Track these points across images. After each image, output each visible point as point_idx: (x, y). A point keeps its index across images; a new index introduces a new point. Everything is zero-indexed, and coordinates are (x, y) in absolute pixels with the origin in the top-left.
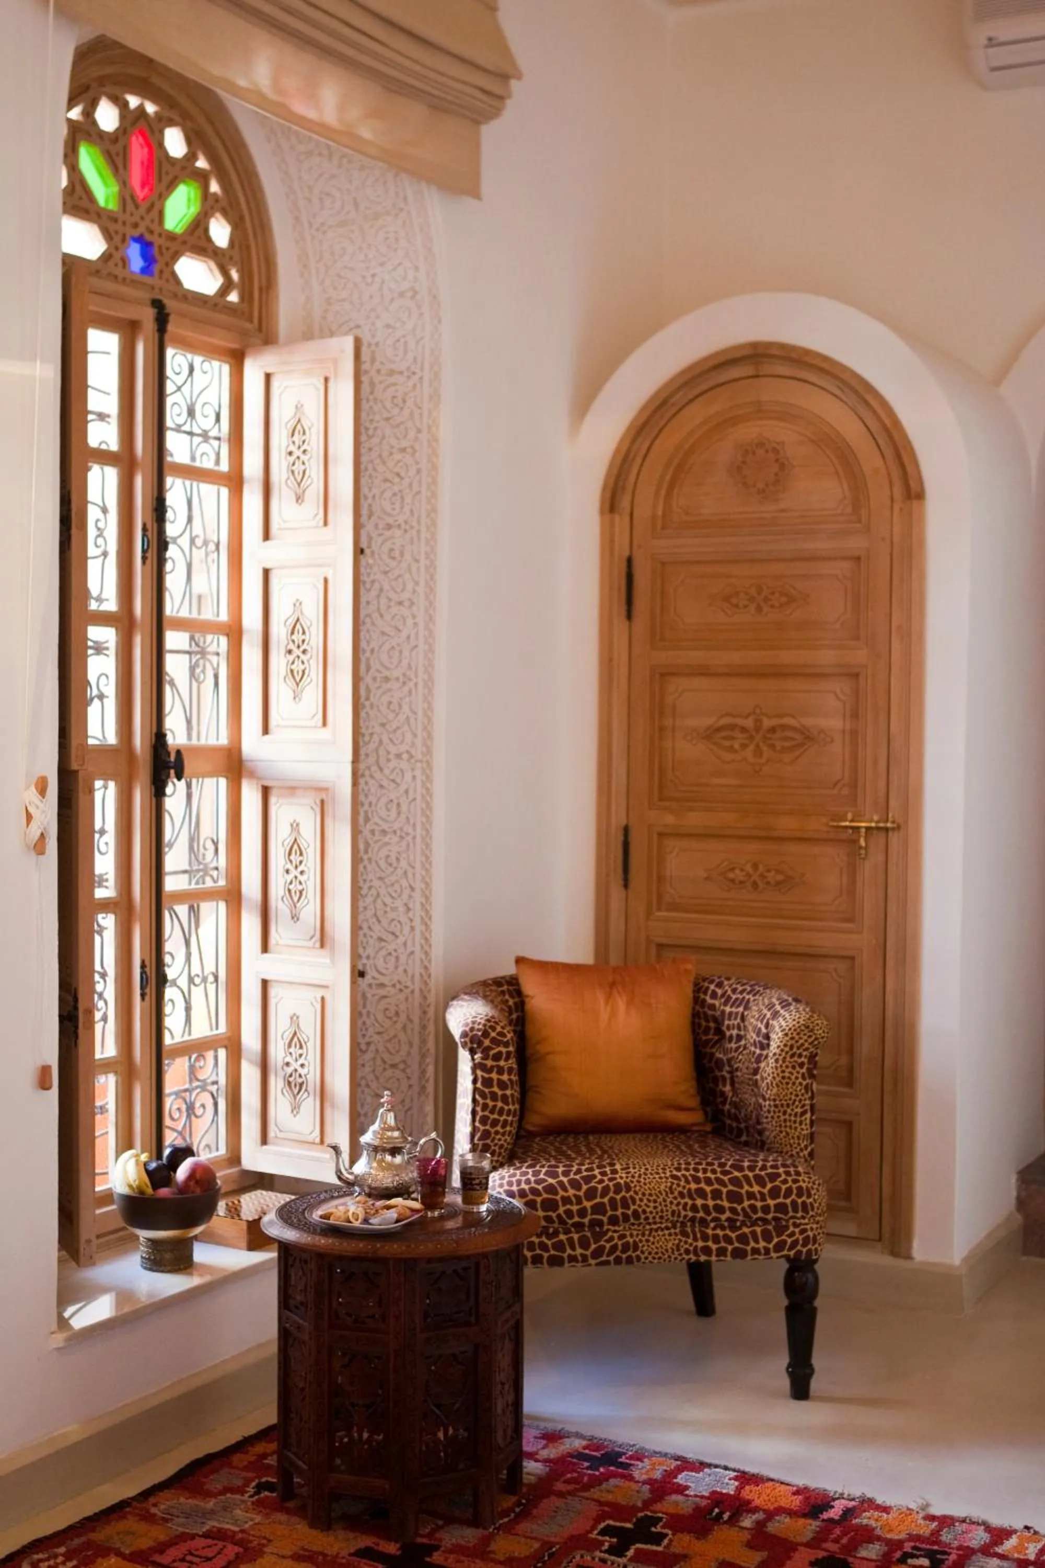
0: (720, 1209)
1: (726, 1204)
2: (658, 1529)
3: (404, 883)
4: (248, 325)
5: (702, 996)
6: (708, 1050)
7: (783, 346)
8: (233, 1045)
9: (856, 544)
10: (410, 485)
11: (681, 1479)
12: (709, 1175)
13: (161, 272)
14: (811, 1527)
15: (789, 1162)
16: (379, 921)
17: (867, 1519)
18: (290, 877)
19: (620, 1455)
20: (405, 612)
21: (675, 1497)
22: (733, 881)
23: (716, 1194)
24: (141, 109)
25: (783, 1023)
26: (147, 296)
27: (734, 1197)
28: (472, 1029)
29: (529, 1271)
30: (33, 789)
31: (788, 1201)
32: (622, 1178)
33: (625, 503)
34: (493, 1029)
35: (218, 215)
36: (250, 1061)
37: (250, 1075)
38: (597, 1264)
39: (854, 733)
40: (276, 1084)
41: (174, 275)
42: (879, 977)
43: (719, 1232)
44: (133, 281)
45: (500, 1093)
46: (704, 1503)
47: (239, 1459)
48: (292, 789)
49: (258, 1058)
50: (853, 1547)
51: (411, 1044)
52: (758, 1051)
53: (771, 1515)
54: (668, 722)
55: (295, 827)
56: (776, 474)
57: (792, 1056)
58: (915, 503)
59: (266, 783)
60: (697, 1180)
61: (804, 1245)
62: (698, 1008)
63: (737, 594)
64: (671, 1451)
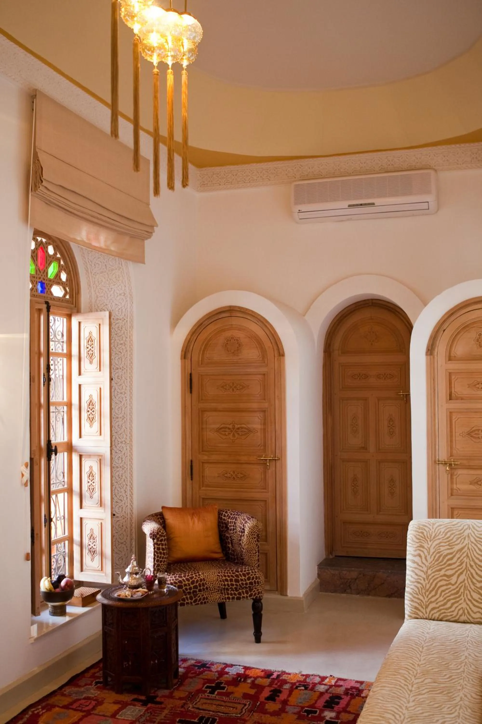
0: (232, 585)
1: (234, 583)
2: (223, 685)
3: (124, 483)
4: (72, 306)
5: (221, 516)
6: (223, 533)
7: (239, 307)
8: (71, 540)
9: (263, 370)
10: (124, 355)
11: (227, 670)
12: (229, 574)
13: (47, 292)
14: (268, 681)
15: (252, 568)
16: (116, 496)
17: (284, 677)
18: (89, 484)
19: (207, 664)
20: (123, 396)
21: (226, 676)
22: (226, 477)
23: (231, 580)
24: (41, 241)
25: (249, 525)
26: (43, 301)
27: (237, 581)
28: (153, 532)
29: (179, 608)
30: (24, 466)
31: (253, 581)
32: (202, 577)
33: (189, 356)
34: (160, 531)
35: (63, 272)
36: (76, 544)
37: (76, 549)
38: (195, 605)
39: (264, 429)
40: (85, 552)
41: (51, 292)
42: (274, 506)
43: (232, 592)
44: (39, 296)
45: (162, 552)
46: (235, 676)
47: (88, 675)
48: (90, 456)
49: (79, 543)
50: (281, 686)
51: (127, 536)
52: (241, 534)
53: (256, 678)
54: (204, 426)
55: (91, 467)
56: (238, 348)
57: (252, 535)
58: (281, 357)
59: (81, 454)
60: (225, 576)
61: (258, 595)
62: (220, 520)
63: (226, 385)
64: (222, 662)
